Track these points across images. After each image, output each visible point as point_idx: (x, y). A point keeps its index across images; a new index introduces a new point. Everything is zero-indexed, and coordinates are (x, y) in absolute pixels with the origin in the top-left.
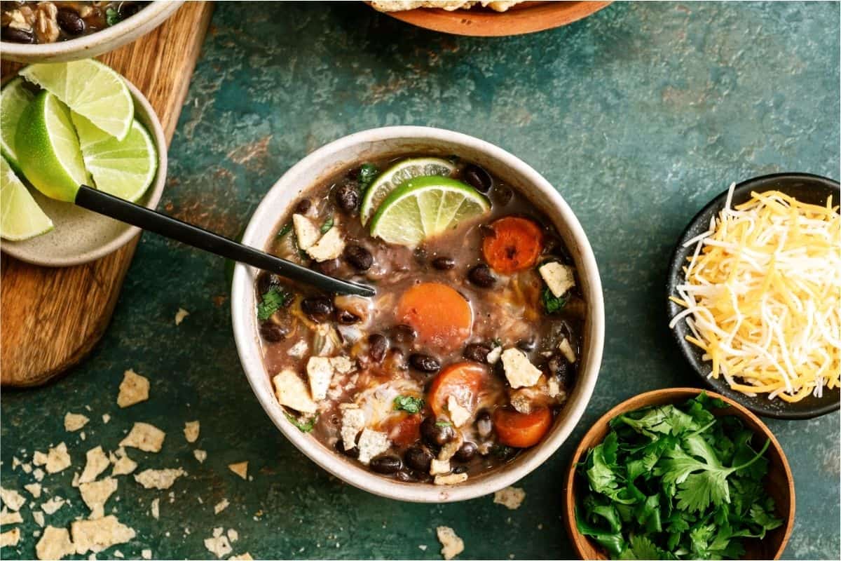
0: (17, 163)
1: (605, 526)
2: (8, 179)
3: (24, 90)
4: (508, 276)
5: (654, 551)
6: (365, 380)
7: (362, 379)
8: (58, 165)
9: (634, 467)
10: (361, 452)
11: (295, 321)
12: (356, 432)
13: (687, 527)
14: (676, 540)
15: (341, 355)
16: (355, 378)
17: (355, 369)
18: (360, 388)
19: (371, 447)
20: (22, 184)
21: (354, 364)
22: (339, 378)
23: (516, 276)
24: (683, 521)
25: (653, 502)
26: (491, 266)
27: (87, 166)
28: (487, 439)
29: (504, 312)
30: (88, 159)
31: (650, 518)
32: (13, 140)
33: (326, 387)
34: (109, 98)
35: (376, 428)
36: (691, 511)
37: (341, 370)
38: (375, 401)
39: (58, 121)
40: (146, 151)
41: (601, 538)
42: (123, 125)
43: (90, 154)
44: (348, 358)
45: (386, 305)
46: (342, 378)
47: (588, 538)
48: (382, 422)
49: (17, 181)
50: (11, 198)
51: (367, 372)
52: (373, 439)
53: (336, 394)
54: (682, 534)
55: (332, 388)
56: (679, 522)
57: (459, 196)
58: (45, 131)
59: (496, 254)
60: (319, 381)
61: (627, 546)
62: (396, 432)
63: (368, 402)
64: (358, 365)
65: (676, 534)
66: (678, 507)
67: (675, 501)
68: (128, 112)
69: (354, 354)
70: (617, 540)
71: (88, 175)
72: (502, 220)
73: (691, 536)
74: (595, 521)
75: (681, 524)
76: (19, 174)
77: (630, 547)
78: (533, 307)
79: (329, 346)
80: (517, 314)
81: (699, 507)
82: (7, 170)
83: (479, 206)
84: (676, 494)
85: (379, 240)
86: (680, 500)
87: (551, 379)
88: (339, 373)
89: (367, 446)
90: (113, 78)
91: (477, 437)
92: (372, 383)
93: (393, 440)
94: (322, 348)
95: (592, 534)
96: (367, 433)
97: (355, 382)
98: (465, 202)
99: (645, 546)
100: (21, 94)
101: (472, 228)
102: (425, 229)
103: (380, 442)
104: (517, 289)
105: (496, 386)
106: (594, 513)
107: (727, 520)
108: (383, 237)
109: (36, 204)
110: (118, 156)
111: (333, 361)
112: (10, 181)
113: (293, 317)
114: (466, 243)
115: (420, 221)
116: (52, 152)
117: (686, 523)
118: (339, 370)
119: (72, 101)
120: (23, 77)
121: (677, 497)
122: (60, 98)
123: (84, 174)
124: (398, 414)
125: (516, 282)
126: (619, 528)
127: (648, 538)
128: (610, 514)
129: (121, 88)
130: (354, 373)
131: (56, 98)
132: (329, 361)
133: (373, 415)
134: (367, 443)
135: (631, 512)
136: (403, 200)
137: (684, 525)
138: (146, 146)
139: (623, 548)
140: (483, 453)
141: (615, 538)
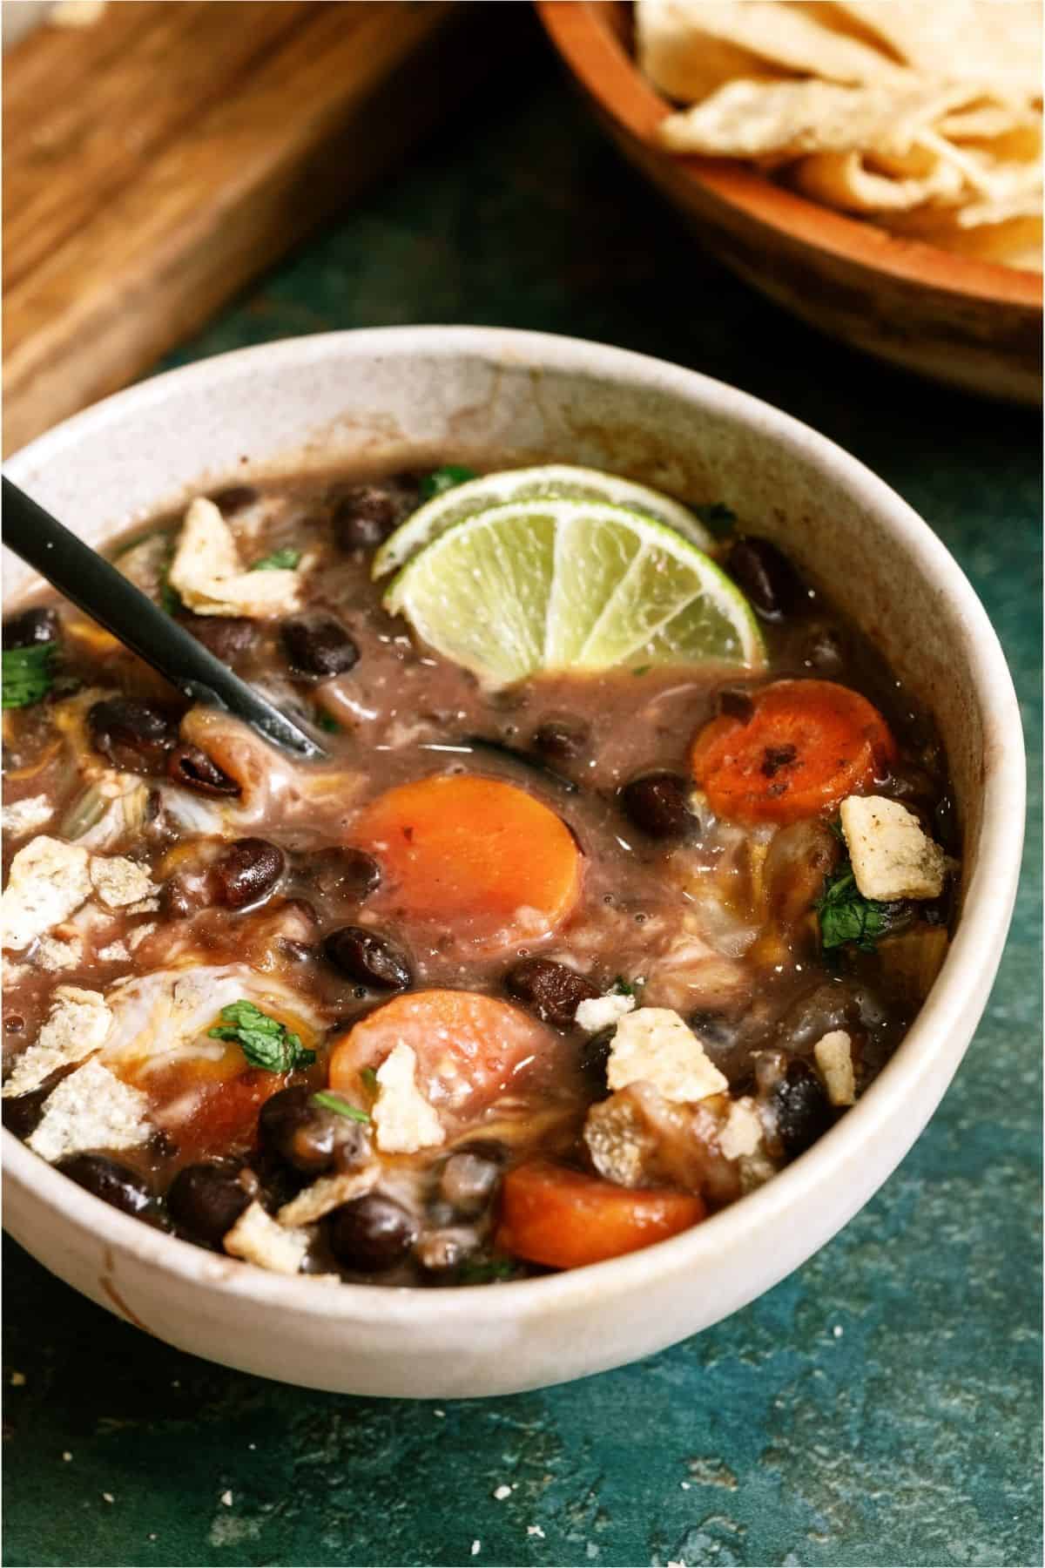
4: (744, 827)
6: (168, 948)
7: (165, 939)
10: (44, 1122)
11: (54, 748)
12: (62, 1060)
15: (134, 857)
16: (140, 934)
17: (153, 906)
18: (141, 964)
19: (83, 1122)
21: (157, 890)
22: (95, 918)
23: (765, 834)
26: (701, 787)
28: (462, 1219)
29: (690, 921)
33: (44, 926)
35: (127, 1072)
37: (112, 898)
38: (168, 1004)
44: (148, 870)
45: (332, 797)
46: (102, 920)
48: (156, 1064)
51: (183, 927)
52: (102, 1102)
53: (65, 957)
55: (59, 936)
57: (686, 580)
59: (728, 759)
60: (31, 902)
62: (185, 1108)
63: (145, 1002)
64: (165, 898)
69: (170, 863)
72: (787, 682)
78: (781, 929)
79: (111, 827)
80: (725, 939)
83: (737, 640)
85: (401, 624)
87: (746, 1102)
88: (102, 903)
89: (73, 1112)
91: (432, 1196)
92: (182, 960)
93: (164, 1130)
94: (88, 828)
96: (95, 1074)
97: (134, 945)
98: (697, 606)
101: (686, 687)
102: (551, 644)
103: (118, 1117)
104: (757, 872)
105: (565, 1093)
108: (416, 617)
111: (101, 866)
113: (55, 733)
114: (652, 713)
115: (542, 610)
118: (105, 894)
124: (215, 1052)
125: (759, 852)
130: (144, 918)
132: (88, 866)
133: (138, 1036)
134: (80, 1105)
136: (513, 521)
140: (429, 1261)
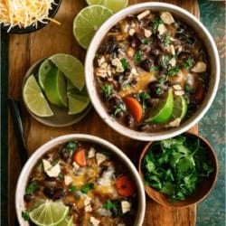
9: (161, 160)
25: (169, 172)
41: (154, 185)
75: (180, 176)
76: (44, 94)
95: (151, 185)
128: (155, 178)
135: (162, 176)
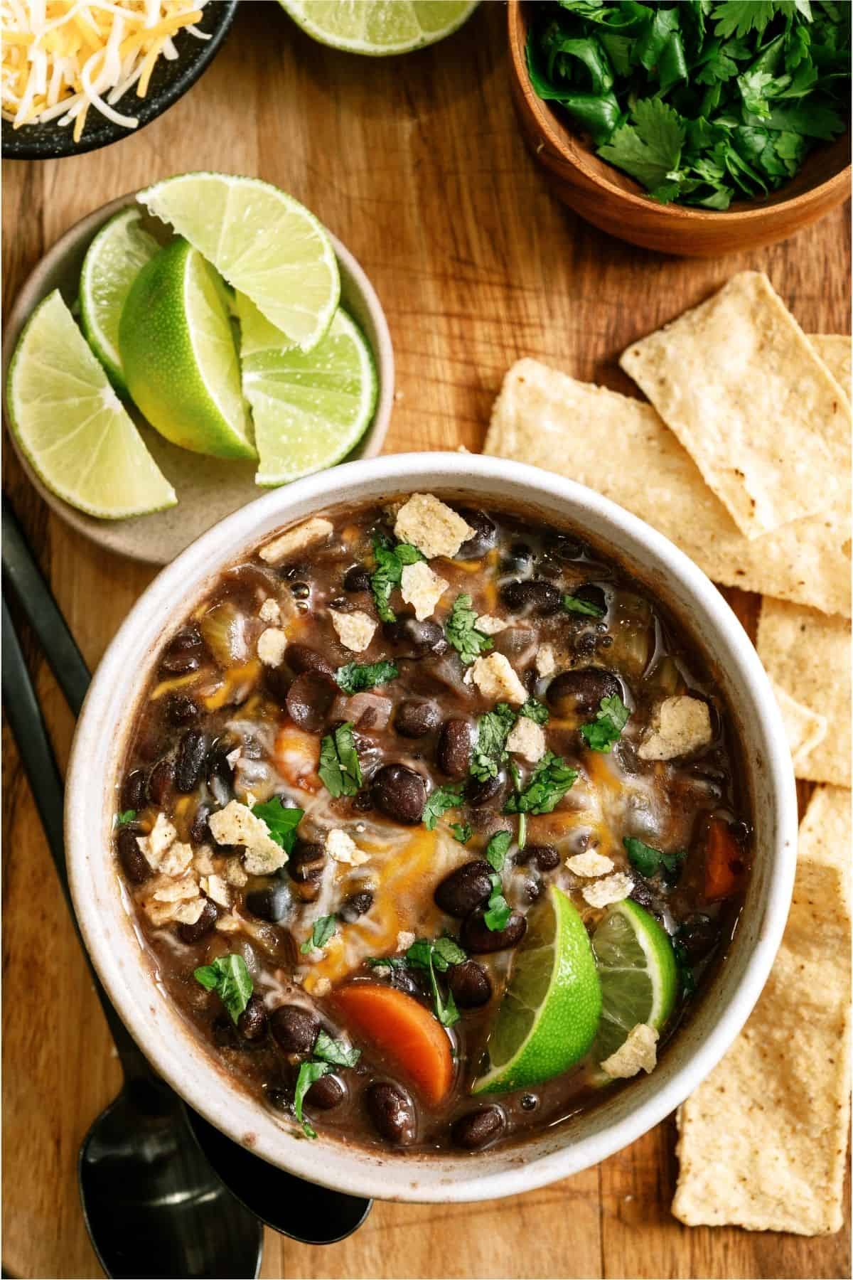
0: (121, 373)
1: (582, 82)
2: (101, 402)
3: (142, 234)
5: (673, 120)
8: (199, 387)
13: (734, 70)
14: (716, 99)
20: (126, 414)
24: (726, 61)
25: (666, 21)
27: (246, 390)
30: (249, 377)
31: (665, 54)
32: (116, 328)
34: (296, 267)
36: (740, 35)
39: (204, 304)
40: (359, 381)
41: (577, 103)
42: (314, 322)
43: (255, 368)
47: (551, 105)
49: (118, 407)
50: (102, 438)
54: (724, 85)
56: (718, 61)
58: (181, 321)
61: (626, 118)
65: (714, 87)
66: (718, 33)
67: (711, 24)
68: (328, 297)
70: (608, 109)
71: (247, 405)
73: (740, 84)
74: (563, 73)
75: (723, 65)
76: (123, 394)
77: (631, 123)
81: (756, 24)
82: (103, 386)
84: (713, 11)
86: (718, 21)
90: (310, 229)
95: (558, 99)
99: (659, 117)
100: (136, 239)
106: (560, 55)
107: (806, 55)
109: (149, 456)
110: (307, 380)
112: (105, 407)
116: (193, 364)
117: (732, 63)
119: (227, 265)
120: (143, 209)
121: (715, 17)
122: (205, 256)
123: (240, 405)
126: (607, 83)
127: (665, 100)
128: (590, 56)
129: (321, 251)
131: (201, 255)
135: (629, 49)
137: (729, 68)
138: (359, 372)
139: (618, 123)
141: (604, 104)
